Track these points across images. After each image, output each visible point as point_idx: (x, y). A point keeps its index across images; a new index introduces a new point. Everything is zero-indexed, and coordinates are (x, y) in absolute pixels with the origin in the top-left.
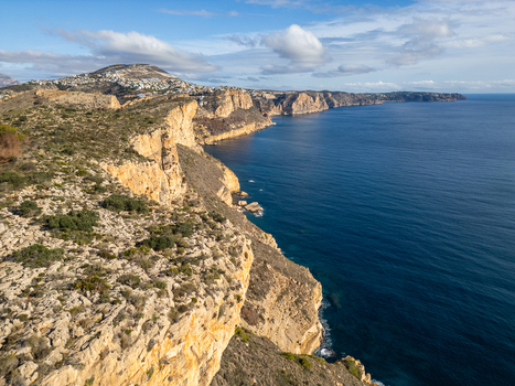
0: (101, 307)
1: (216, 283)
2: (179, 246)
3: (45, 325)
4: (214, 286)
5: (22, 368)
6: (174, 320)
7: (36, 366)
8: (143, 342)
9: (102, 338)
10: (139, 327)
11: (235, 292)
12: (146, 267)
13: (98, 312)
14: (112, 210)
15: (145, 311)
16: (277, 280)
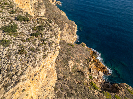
0: (26, 58)
1: (52, 46)
2: (41, 34)
3: (15, 65)
4: (52, 47)
5: (13, 77)
6: (44, 58)
7: (16, 76)
8: (38, 66)
9: (29, 67)
10: (37, 62)
11: (57, 47)
12: (34, 44)
13: (26, 60)
14: (20, 21)
15: (37, 59)
16: (66, 25)
